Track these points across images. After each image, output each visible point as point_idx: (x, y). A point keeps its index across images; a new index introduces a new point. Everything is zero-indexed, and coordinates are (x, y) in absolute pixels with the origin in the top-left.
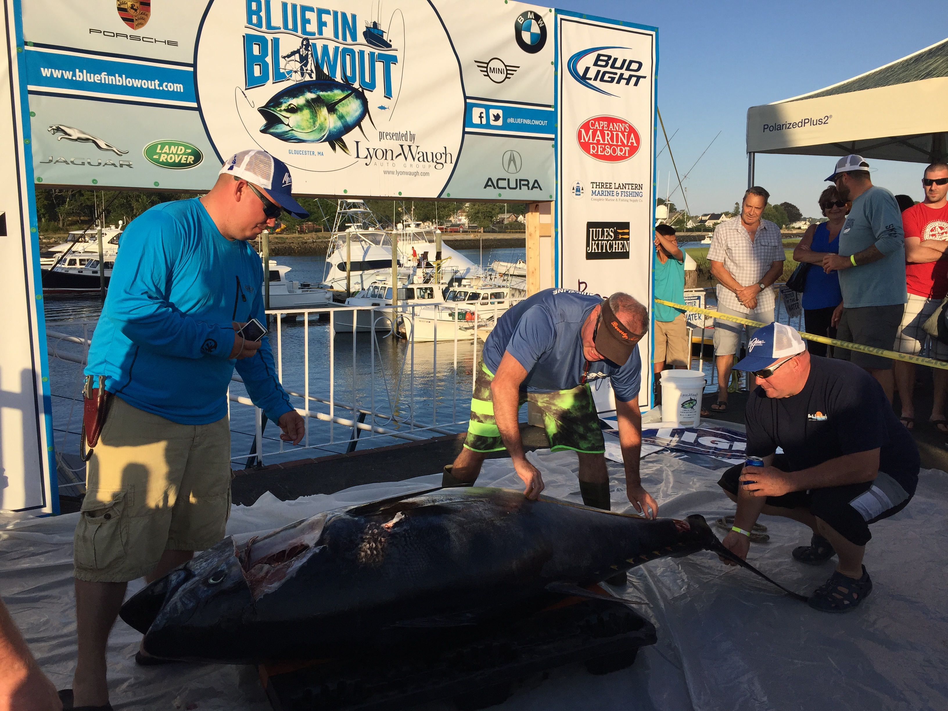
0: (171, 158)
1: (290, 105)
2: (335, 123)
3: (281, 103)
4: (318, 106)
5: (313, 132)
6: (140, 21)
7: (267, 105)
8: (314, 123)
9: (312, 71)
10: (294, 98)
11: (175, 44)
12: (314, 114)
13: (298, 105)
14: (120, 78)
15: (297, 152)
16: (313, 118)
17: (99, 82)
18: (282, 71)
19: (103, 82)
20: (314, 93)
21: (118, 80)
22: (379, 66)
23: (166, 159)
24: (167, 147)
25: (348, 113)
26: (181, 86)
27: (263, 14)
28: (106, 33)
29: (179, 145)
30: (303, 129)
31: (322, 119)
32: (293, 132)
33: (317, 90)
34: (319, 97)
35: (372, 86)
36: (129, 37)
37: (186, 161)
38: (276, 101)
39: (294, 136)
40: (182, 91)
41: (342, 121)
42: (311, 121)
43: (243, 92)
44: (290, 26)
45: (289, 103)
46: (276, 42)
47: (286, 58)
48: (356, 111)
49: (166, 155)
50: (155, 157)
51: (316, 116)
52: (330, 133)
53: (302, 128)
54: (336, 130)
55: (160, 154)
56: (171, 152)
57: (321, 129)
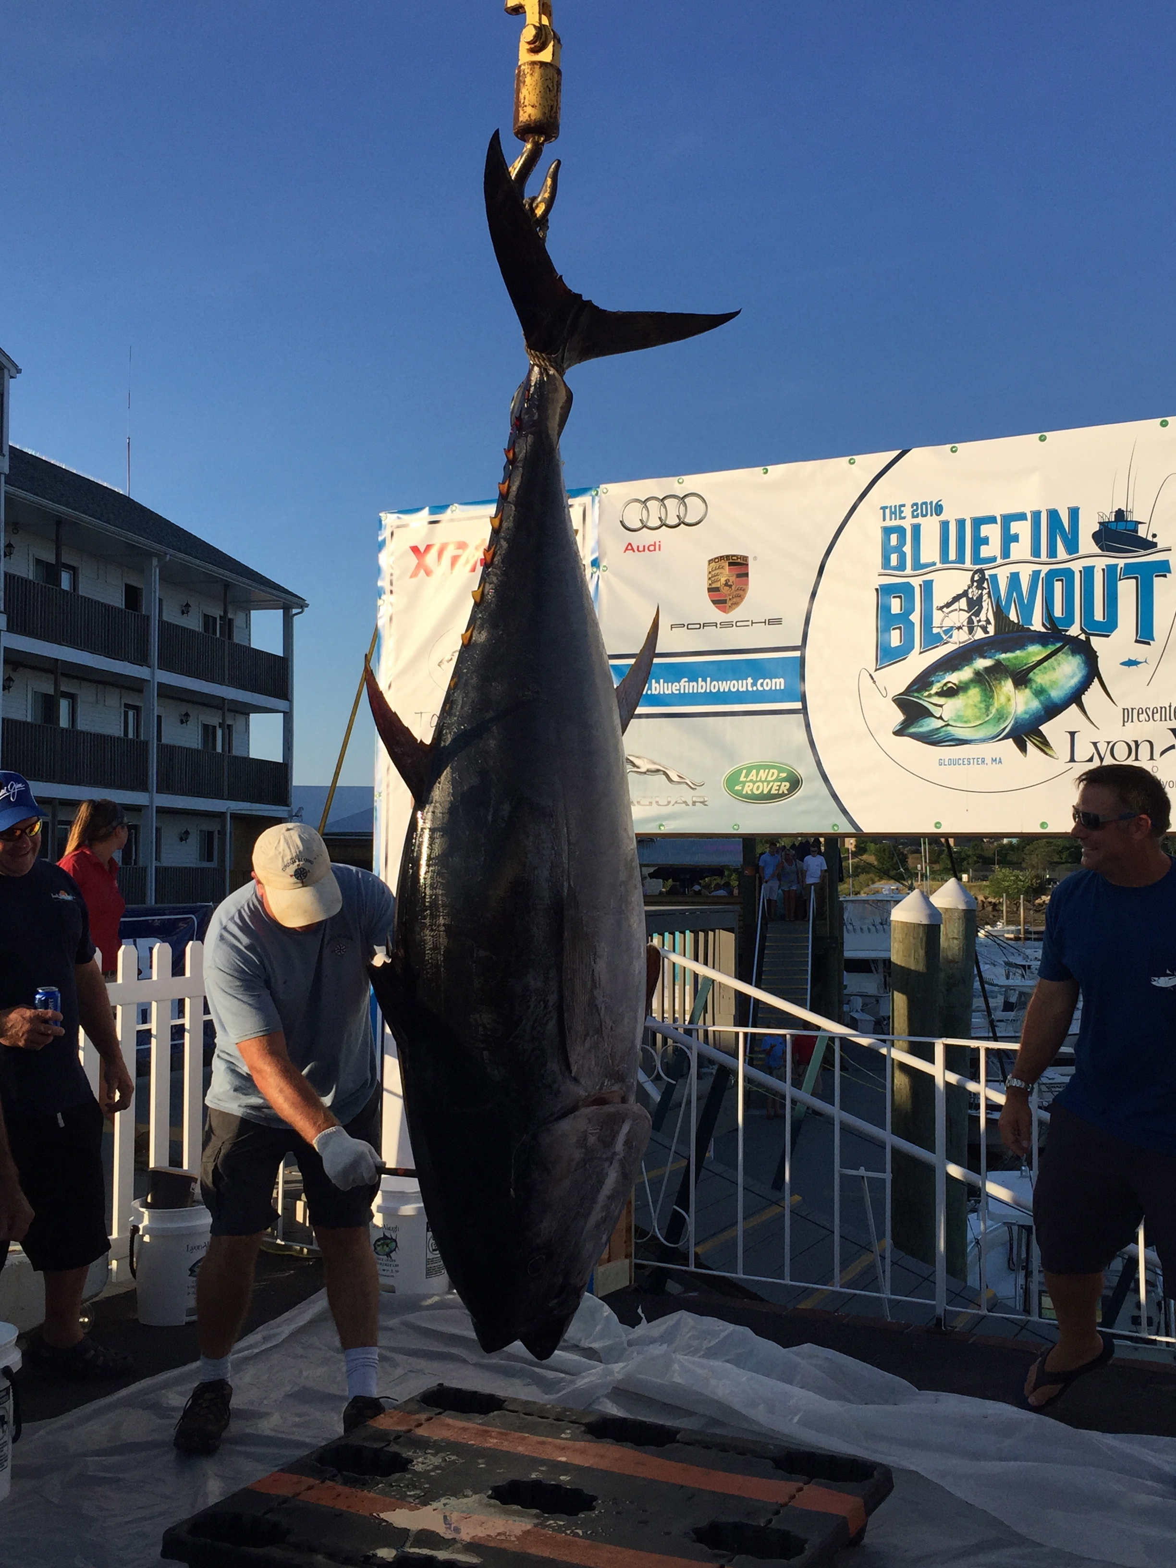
0: (758, 788)
1: (945, 684)
2: (1026, 703)
3: (931, 684)
4: (996, 679)
5: (985, 725)
6: (734, 600)
7: (909, 690)
8: (987, 709)
9: (988, 622)
10: (953, 671)
11: (777, 621)
12: (988, 694)
13: (960, 682)
14: (704, 683)
15: (953, 762)
16: (985, 701)
17: (677, 692)
18: (935, 631)
19: (682, 692)
20: (990, 658)
21: (701, 686)
22: (1127, 589)
23: (752, 790)
24: (754, 771)
25: (1054, 683)
26: (782, 680)
27: (907, 549)
28: (690, 627)
29: (770, 767)
30: (966, 722)
31: (1003, 700)
32: (949, 728)
33: (996, 652)
34: (998, 663)
35: (1108, 627)
36: (719, 626)
37: (779, 790)
38: (922, 682)
39: (949, 735)
40: (782, 688)
41: (1042, 698)
42: (982, 706)
43: (870, 675)
44: (952, 555)
45: (945, 681)
46: (927, 587)
47: (945, 609)
48: (1072, 677)
49: (751, 784)
50: (737, 788)
51: (992, 697)
52: (1016, 722)
53: (965, 719)
54: (1027, 716)
55: (744, 783)
56: (758, 779)
57: (1001, 716)
